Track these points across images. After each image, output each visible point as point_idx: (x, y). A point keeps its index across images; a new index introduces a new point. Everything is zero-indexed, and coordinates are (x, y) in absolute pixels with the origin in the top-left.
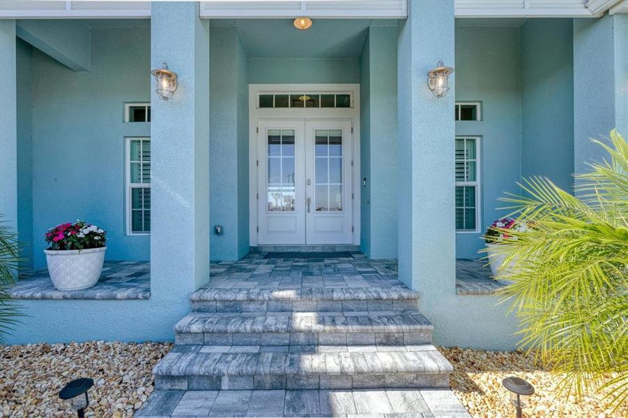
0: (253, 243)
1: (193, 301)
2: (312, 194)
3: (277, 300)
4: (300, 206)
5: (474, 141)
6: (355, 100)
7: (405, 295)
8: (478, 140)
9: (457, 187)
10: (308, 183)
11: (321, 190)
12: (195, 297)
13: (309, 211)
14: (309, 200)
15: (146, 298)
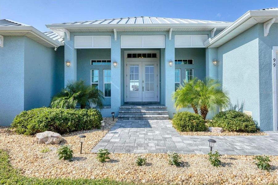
0: (125, 101)
1: (120, 108)
2: (144, 85)
3: (138, 108)
4: (140, 89)
5: (192, 70)
6: (158, 55)
7: (164, 107)
8: (193, 70)
9: (175, 84)
10: (143, 82)
11: (147, 84)
12: (121, 107)
13: (143, 91)
14: (143, 87)
15: (110, 108)
